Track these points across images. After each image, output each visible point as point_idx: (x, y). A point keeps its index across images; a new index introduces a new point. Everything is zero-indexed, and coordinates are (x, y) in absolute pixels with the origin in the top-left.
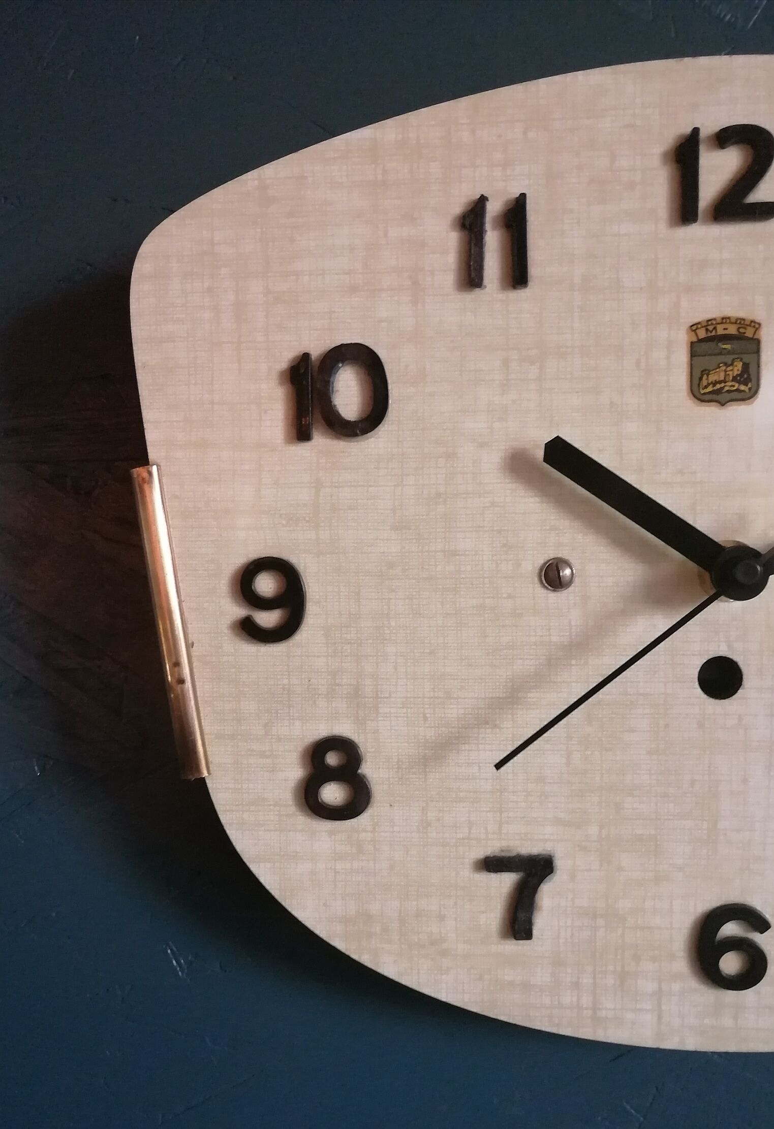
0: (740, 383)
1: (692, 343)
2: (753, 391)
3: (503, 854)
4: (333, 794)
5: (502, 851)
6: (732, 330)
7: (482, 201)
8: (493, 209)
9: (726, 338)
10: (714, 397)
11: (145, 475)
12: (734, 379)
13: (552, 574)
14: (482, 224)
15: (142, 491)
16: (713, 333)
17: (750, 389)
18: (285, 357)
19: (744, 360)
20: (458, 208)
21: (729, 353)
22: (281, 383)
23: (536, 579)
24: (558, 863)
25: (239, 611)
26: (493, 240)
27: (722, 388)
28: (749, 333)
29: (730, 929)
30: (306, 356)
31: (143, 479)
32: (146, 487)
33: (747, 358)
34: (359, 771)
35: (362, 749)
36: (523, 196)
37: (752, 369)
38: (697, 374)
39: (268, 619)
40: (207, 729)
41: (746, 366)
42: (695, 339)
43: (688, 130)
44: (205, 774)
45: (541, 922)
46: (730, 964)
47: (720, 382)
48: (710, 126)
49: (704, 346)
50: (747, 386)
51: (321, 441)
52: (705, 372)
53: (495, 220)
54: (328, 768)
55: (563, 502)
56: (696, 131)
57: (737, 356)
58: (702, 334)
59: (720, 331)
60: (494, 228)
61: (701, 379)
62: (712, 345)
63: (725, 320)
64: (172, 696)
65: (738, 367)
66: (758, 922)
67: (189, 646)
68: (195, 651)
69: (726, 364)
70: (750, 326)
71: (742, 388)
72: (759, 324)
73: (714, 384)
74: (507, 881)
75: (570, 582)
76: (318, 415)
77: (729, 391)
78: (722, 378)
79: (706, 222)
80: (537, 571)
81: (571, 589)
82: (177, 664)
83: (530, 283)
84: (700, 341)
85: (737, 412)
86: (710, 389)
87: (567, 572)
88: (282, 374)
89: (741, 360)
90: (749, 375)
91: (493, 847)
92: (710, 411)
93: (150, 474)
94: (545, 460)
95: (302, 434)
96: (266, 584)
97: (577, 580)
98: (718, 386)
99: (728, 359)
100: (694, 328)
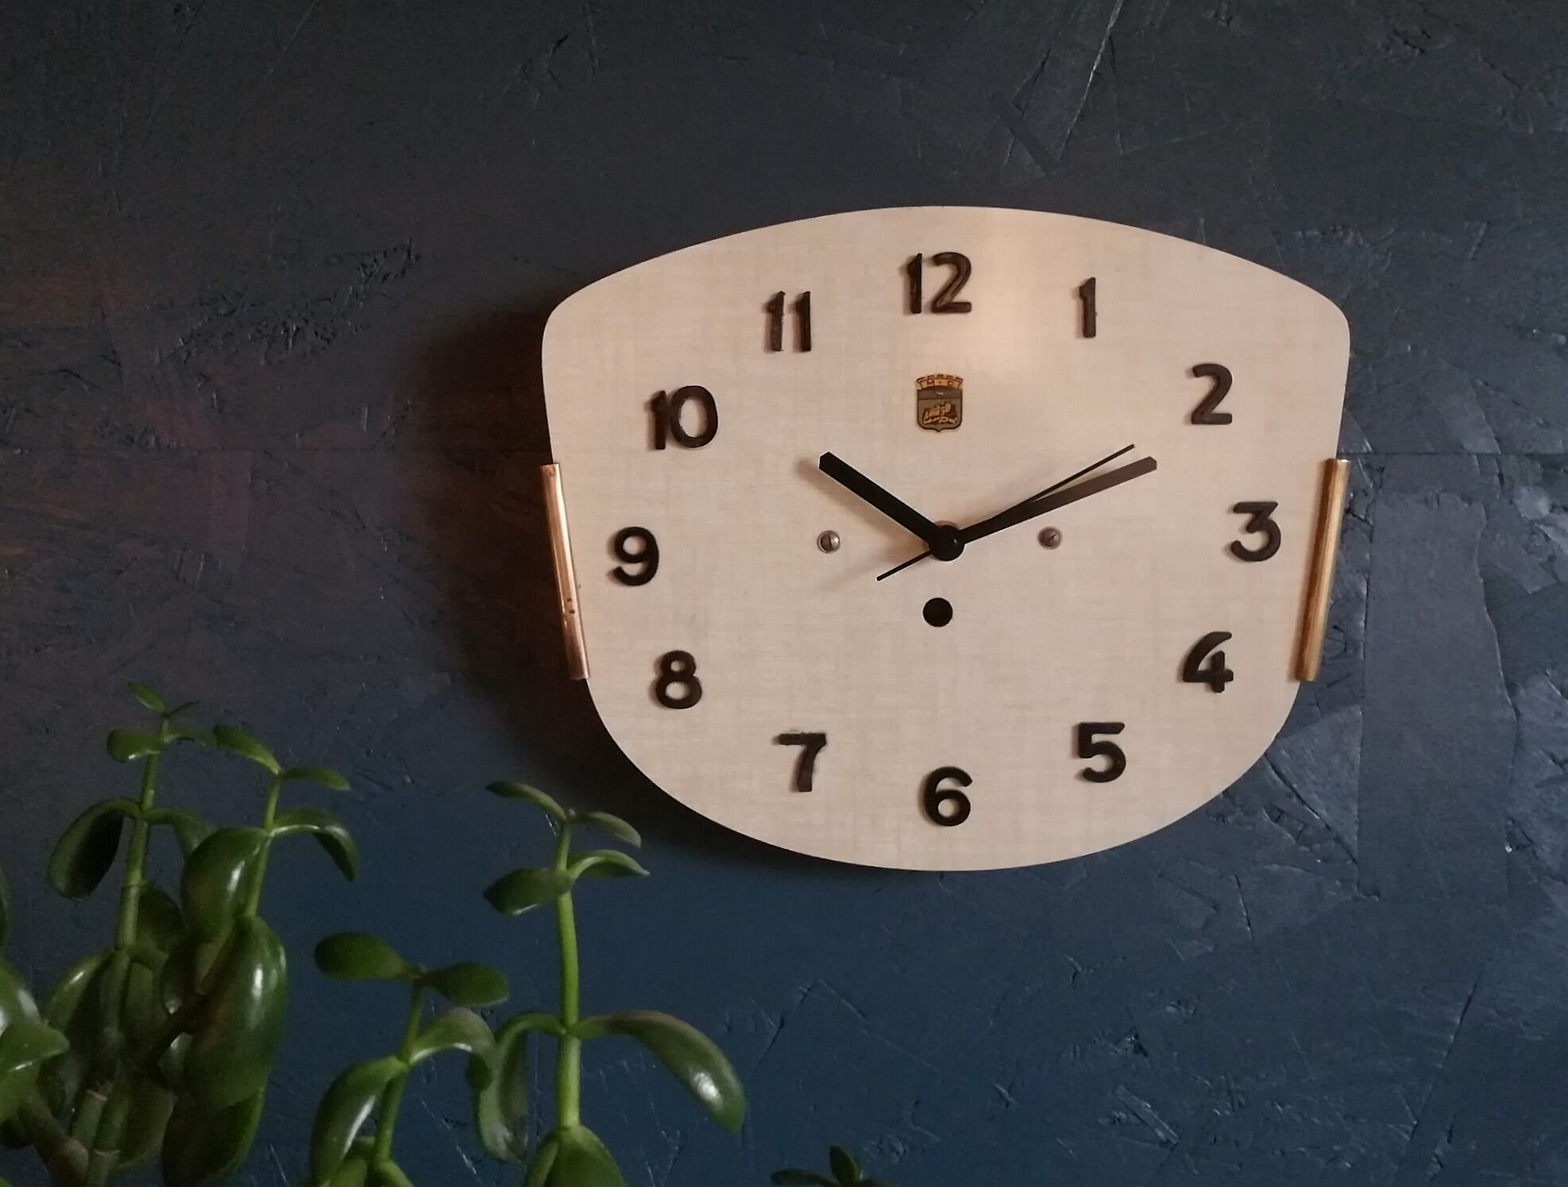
0: (950, 418)
1: (918, 391)
2: (958, 423)
3: (792, 733)
4: (675, 690)
5: (792, 730)
6: (944, 383)
7: (781, 295)
8: (789, 300)
9: (941, 388)
10: (932, 426)
11: (551, 470)
12: (945, 415)
13: (826, 542)
14: (782, 310)
15: (548, 481)
16: (932, 385)
17: (956, 422)
18: (648, 394)
19: (953, 403)
20: (766, 298)
21: (942, 397)
22: (645, 411)
23: (815, 544)
24: (829, 739)
25: (615, 564)
26: (789, 320)
27: (937, 421)
28: (956, 385)
29: (946, 784)
30: (663, 393)
31: (550, 473)
32: (552, 478)
33: (954, 402)
34: (694, 675)
35: (697, 661)
36: (809, 293)
37: (958, 409)
38: (922, 412)
39: (633, 569)
40: (588, 646)
41: (953, 407)
42: (920, 389)
43: (916, 254)
44: (587, 676)
45: (817, 779)
46: (946, 808)
47: (937, 417)
48: (928, 252)
49: (925, 392)
50: (954, 418)
51: (671, 449)
52: (927, 410)
53: (789, 305)
54: (672, 672)
55: (832, 494)
56: (920, 255)
57: (947, 400)
58: (925, 385)
59: (937, 383)
60: (789, 312)
61: (924, 414)
62: (931, 392)
63: (940, 376)
64: (566, 623)
65: (948, 407)
66: (965, 780)
67: (577, 587)
68: (580, 591)
69: (941, 406)
70: (955, 380)
71: (951, 421)
72: (962, 380)
73: (933, 418)
74: (796, 751)
75: (838, 547)
76: (669, 433)
77: (942, 423)
78: (938, 414)
79: (926, 313)
80: (816, 539)
81: (840, 549)
82: (570, 600)
83: (812, 349)
84: (923, 389)
85: (947, 435)
86: (930, 421)
87: (836, 540)
88: (646, 404)
89: (950, 403)
90: (955, 413)
91: (785, 729)
92: (931, 434)
93: (554, 469)
94: (820, 468)
95: (659, 445)
96: (632, 546)
97: (842, 545)
98: (935, 419)
99: (942, 402)
100: (920, 381)
